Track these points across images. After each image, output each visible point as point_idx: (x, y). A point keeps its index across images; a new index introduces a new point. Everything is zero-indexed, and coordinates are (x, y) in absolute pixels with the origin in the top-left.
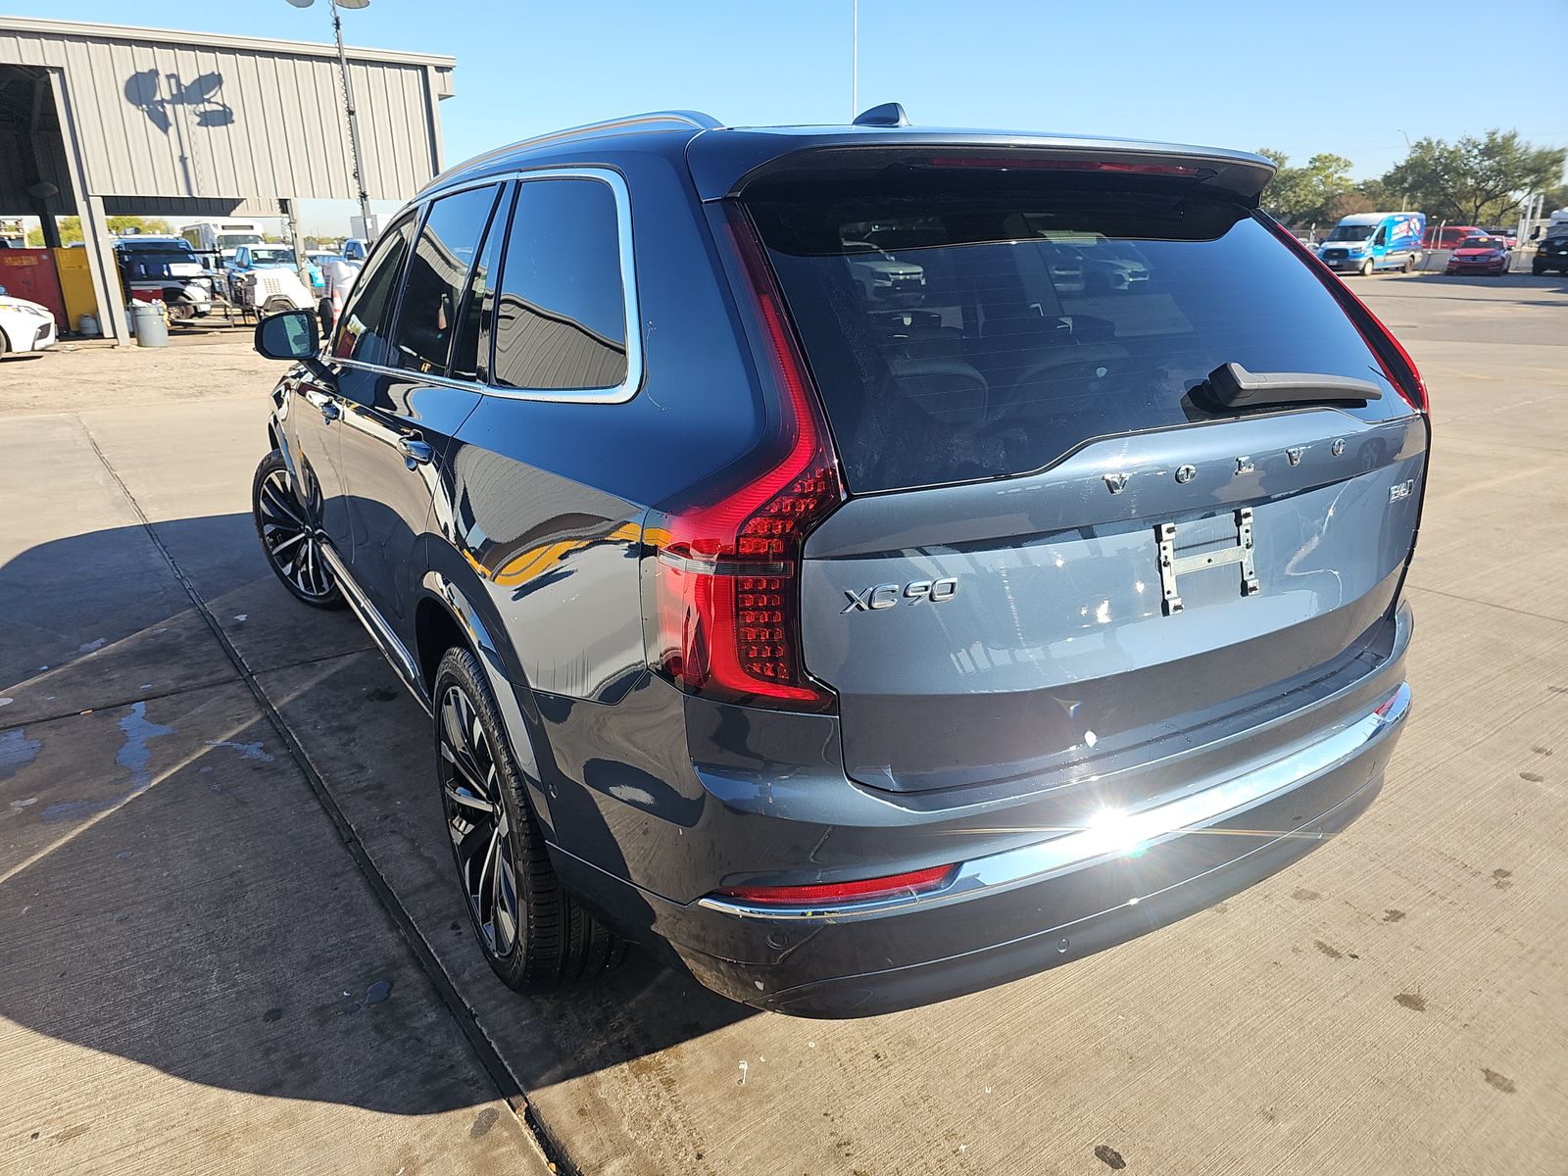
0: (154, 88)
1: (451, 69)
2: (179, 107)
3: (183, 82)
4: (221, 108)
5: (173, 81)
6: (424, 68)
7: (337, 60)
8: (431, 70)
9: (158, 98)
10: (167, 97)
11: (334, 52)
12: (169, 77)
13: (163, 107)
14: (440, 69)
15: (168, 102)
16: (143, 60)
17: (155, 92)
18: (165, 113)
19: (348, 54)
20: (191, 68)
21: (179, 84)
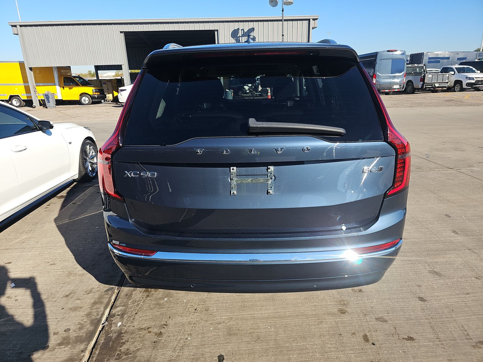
0: (238, 33)
1: (317, 19)
2: (243, 38)
3: (245, 31)
4: (253, 37)
5: (242, 31)
6: (309, 20)
7: (281, 20)
8: (311, 20)
9: (238, 36)
10: (241, 35)
11: (281, 18)
12: (241, 30)
13: (239, 38)
14: (314, 20)
15: (241, 37)
16: (236, 26)
17: (238, 34)
18: (239, 39)
19: (285, 18)
20: (246, 27)
21: (244, 32)
